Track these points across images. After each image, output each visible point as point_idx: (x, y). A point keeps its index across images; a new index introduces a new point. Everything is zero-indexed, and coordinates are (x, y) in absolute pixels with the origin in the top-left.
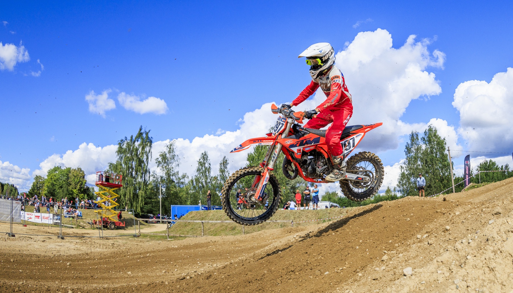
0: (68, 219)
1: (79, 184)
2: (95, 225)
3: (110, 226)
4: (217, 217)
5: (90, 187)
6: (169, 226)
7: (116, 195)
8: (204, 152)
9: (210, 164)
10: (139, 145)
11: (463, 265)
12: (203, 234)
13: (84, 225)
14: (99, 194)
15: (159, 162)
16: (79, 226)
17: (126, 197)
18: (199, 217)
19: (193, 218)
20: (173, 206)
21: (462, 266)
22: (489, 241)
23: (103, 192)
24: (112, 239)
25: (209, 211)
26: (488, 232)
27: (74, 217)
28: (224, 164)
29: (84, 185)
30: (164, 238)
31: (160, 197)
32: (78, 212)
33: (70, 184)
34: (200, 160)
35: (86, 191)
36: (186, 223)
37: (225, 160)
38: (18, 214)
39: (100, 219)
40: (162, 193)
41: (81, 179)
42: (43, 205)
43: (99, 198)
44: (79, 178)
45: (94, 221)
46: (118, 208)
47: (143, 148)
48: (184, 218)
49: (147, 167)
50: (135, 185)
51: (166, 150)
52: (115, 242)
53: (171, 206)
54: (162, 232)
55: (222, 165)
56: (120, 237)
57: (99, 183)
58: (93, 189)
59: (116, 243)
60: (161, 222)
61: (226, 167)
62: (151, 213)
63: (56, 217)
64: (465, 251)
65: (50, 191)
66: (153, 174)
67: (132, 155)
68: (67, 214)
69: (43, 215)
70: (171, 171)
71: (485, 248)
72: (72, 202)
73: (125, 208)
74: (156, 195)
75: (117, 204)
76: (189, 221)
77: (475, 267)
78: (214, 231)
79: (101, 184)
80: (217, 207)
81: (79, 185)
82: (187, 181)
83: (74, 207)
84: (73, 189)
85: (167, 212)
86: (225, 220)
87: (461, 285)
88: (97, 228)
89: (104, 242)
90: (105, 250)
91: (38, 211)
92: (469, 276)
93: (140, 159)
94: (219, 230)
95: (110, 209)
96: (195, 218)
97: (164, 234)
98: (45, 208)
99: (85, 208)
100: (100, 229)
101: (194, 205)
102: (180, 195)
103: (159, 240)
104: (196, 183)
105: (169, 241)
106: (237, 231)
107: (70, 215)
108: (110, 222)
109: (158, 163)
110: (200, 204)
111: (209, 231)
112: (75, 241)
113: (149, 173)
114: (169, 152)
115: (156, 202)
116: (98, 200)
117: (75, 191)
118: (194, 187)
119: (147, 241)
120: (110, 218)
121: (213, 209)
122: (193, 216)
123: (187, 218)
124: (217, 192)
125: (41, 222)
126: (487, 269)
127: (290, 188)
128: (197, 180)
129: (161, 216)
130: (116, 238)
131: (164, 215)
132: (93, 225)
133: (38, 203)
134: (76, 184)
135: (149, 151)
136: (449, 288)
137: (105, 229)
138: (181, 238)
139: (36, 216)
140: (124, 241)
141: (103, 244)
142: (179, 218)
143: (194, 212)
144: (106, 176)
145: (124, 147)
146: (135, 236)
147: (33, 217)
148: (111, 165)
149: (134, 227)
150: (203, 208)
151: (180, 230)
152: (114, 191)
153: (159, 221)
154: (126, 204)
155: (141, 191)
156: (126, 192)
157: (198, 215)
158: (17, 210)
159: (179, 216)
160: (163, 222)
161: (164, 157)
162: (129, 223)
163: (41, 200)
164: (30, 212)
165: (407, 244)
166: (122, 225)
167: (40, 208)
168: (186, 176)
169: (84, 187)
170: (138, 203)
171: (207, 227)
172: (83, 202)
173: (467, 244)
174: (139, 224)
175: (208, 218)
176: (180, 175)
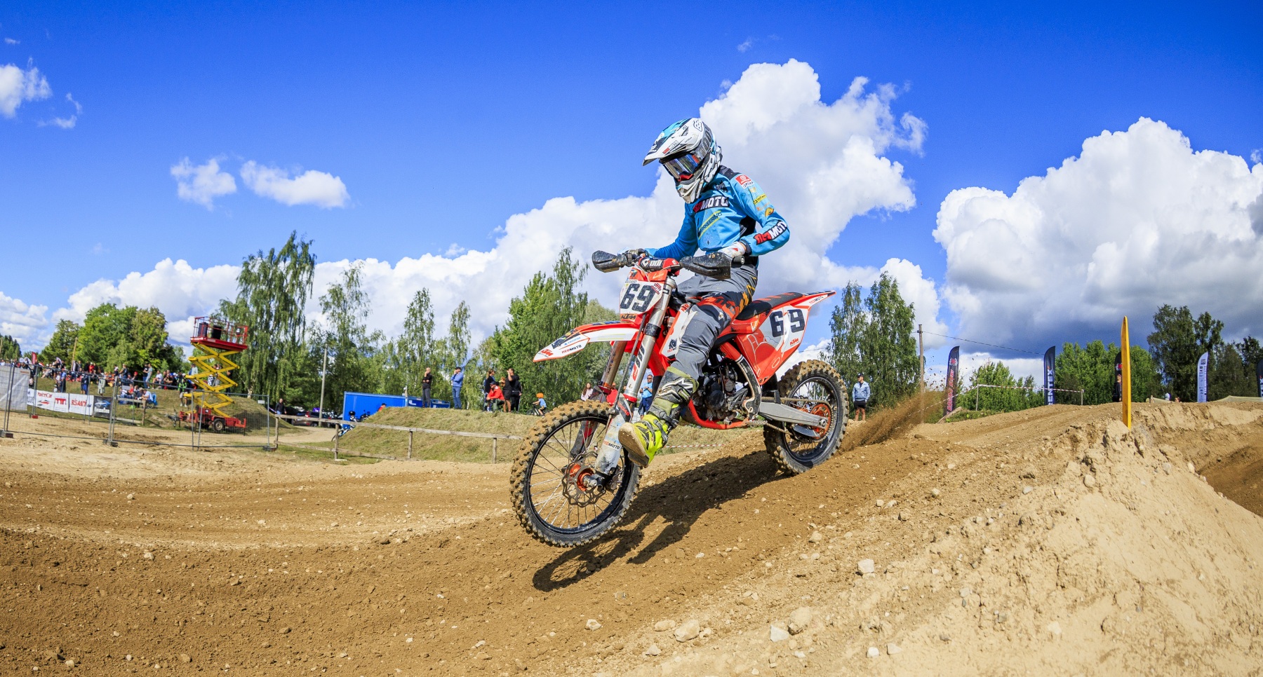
0: (125, 407)
1: (153, 339)
2: (182, 422)
3: (215, 426)
4: (441, 424)
5: (175, 346)
6: (340, 434)
7: (231, 366)
8: (421, 291)
9: (432, 315)
10: (288, 269)
11: (977, 563)
12: (409, 454)
13: (160, 420)
14: (197, 360)
15: (327, 304)
16: (147, 423)
17: (253, 369)
18: (404, 421)
19: (392, 421)
20: (349, 393)
21: (975, 564)
22: (1023, 526)
23: (206, 358)
24: (218, 451)
25: (425, 409)
26: (1022, 508)
27: (139, 404)
28: (460, 317)
29: (163, 343)
30: (327, 457)
31: (323, 373)
32: (148, 393)
33: (133, 339)
34: (412, 304)
35: (166, 354)
36: (375, 430)
37: (463, 308)
38: (21, 394)
39: (195, 411)
40: (327, 364)
41: (157, 330)
42: (73, 377)
43: (195, 369)
44: (152, 329)
45: (182, 413)
46: (234, 391)
47: (295, 276)
48: (372, 421)
49: (300, 312)
50: (271, 347)
51: (341, 280)
52: (223, 457)
53: (346, 393)
54: (322, 444)
55: (457, 319)
56: (236, 449)
57: (198, 339)
58: (181, 350)
59: (225, 459)
60: (320, 424)
61: (463, 324)
62: (301, 403)
63: (101, 403)
64: (981, 539)
65: (89, 351)
66: (311, 326)
67: (270, 287)
68: (125, 397)
69: (73, 396)
70: (350, 324)
71: (1016, 537)
72: (135, 374)
73: (247, 392)
74: (314, 370)
75: (233, 383)
76: (383, 427)
77: (995, 571)
78: (431, 450)
79: (203, 342)
80: (440, 403)
81: (151, 341)
82: (380, 344)
83: (140, 381)
84: (138, 348)
85: (334, 404)
86: (458, 430)
87: (971, 601)
88: (189, 429)
89: (203, 458)
90: (203, 473)
91: (62, 387)
92: (984, 585)
93: (286, 295)
94: (443, 449)
95: (217, 391)
96: (395, 422)
97: (327, 449)
98: (77, 384)
99: (163, 387)
100: (194, 430)
101: (392, 394)
102: (367, 372)
103: (315, 459)
104: (400, 350)
105: (337, 463)
106: (480, 455)
107: (131, 400)
108: (215, 418)
109: (323, 306)
110: (405, 395)
111: (422, 449)
112: (140, 450)
113: (304, 323)
114: (349, 285)
115: (312, 385)
116: (193, 373)
117: (142, 352)
118: (395, 360)
119: (292, 461)
120: (215, 409)
121: (432, 407)
122: (391, 416)
123: (380, 421)
124: (442, 373)
125: (67, 411)
126: (1014, 577)
127: (592, 376)
128: (403, 345)
129: (321, 412)
130: (227, 451)
131: (327, 411)
132: (178, 422)
133: (64, 374)
134: (146, 339)
135: (308, 282)
136: (950, 603)
137: (204, 430)
138: (362, 459)
139: (58, 399)
140: (245, 459)
141: (200, 461)
142: (360, 420)
143: (393, 408)
144: (215, 326)
145: (255, 270)
146: (266, 448)
147: (51, 400)
148: (225, 303)
149: (264, 430)
150: (411, 402)
151: (361, 443)
152: (226, 356)
153: (317, 423)
154: (250, 383)
155: (284, 360)
156: (252, 361)
157: (403, 415)
158: (20, 385)
159: (359, 414)
160: (324, 425)
161: (336, 293)
162: (252, 423)
163: (69, 369)
164: (46, 390)
165: (856, 515)
166: (239, 425)
167: (67, 382)
168: (381, 336)
169: (162, 346)
170: (276, 384)
171: (419, 442)
172: (159, 376)
173: (984, 525)
174: (277, 425)
175: (421, 423)
176: (368, 334)
